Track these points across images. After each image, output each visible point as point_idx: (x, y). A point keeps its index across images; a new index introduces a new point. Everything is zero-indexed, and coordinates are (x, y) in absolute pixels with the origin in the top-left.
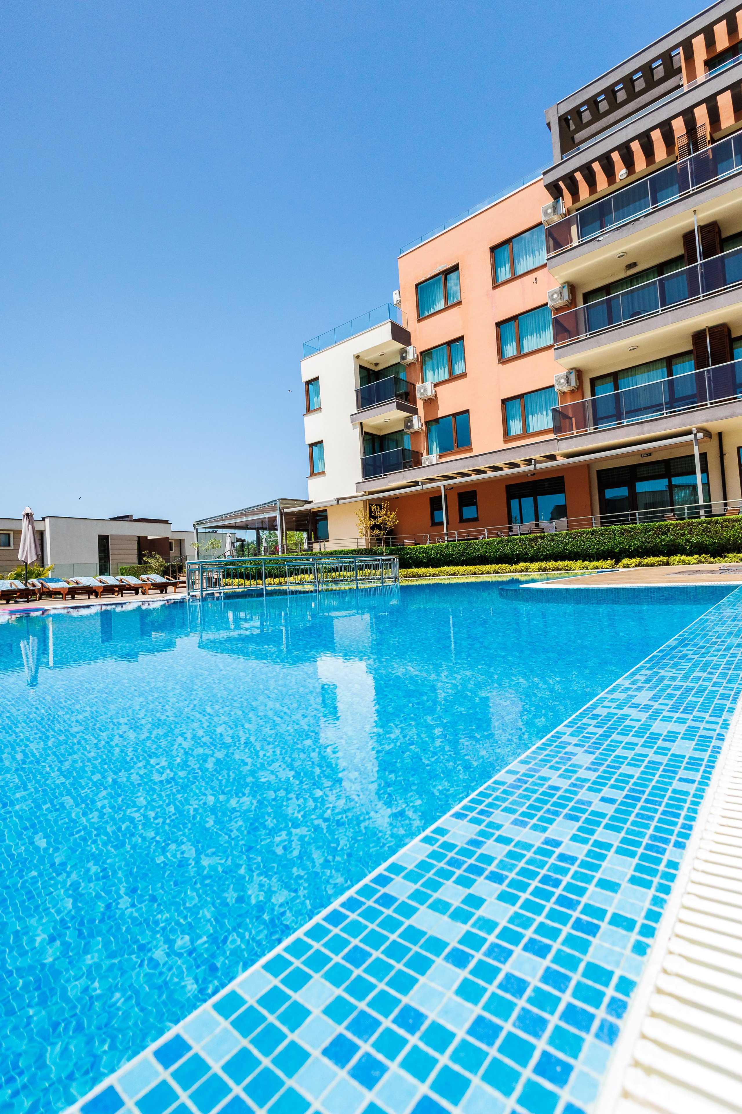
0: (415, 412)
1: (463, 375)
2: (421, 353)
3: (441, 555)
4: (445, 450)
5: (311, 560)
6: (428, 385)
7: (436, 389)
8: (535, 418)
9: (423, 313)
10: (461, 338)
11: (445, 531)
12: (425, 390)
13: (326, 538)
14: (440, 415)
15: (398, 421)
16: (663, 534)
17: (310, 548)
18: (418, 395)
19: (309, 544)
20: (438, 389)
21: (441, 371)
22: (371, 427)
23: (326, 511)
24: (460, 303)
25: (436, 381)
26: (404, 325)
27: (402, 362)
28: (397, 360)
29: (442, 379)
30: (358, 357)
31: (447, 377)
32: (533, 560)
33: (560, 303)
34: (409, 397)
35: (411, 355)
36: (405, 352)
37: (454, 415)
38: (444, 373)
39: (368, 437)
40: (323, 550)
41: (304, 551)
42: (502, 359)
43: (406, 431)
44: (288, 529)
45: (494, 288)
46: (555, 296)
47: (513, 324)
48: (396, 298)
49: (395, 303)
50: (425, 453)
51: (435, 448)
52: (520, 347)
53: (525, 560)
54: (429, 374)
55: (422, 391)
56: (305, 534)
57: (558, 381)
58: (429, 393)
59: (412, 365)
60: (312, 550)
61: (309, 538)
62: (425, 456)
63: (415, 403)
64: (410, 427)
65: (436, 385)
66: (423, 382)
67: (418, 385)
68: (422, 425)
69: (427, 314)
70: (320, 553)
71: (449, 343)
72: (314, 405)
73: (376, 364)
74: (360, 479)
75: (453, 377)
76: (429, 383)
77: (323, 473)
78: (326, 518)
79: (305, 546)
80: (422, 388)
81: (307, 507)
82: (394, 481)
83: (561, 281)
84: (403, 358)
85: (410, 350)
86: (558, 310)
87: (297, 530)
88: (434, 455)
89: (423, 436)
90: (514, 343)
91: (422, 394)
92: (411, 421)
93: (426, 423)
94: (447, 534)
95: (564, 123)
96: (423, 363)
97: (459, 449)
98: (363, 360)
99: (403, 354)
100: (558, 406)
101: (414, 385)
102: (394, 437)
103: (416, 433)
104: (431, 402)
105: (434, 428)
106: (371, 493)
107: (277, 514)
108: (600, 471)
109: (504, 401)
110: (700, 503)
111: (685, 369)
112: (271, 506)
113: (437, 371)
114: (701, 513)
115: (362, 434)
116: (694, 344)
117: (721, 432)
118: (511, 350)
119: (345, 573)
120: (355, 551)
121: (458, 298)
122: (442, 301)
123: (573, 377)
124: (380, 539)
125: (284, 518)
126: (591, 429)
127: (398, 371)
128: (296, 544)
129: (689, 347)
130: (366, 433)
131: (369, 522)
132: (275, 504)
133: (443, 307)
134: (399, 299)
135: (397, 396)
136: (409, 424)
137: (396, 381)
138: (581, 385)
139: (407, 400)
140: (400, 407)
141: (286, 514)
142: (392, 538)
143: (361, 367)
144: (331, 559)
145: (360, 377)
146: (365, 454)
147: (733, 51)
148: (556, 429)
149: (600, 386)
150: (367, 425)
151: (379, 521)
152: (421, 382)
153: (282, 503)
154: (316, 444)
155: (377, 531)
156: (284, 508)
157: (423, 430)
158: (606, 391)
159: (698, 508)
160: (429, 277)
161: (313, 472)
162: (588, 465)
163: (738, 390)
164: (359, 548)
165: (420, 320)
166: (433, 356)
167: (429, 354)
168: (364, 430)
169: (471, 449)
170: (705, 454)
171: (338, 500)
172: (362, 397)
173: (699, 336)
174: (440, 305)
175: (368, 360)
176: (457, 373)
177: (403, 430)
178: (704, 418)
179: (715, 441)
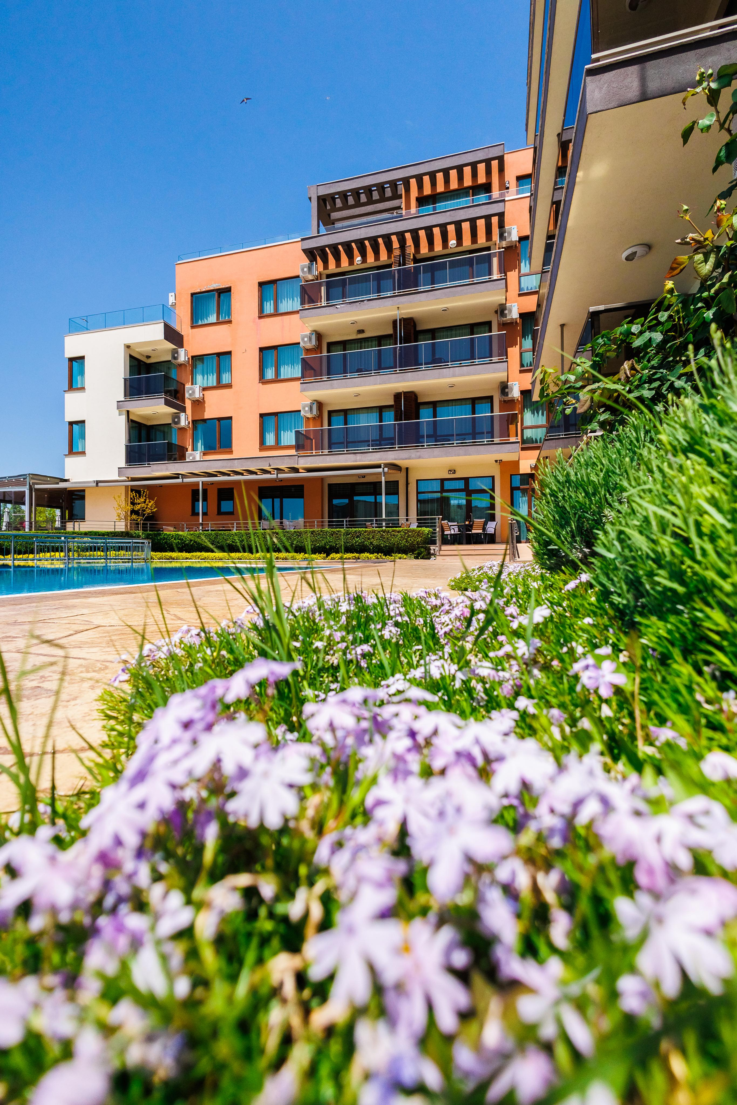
0: (183, 410)
1: (229, 386)
2: (193, 357)
4: (209, 449)
5: (63, 538)
6: (197, 388)
7: (204, 392)
8: (286, 434)
9: (197, 322)
10: (229, 353)
12: (194, 392)
13: (83, 519)
14: (206, 416)
15: (166, 415)
16: (357, 538)
17: (64, 527)
18: (187, 395)
19: (62, 522)
20: (207, 393)
21: (210, 378)
22: (138, 415)
23: (84, 491)
24: (230, 322)
25: (205, 386)
26: (177, 328)
27: (173, 361)
28: (169, 358)
29: (210, 385)
30: (128, 347)
31: (215, 384)
33: (309, 346)
34: (178, 395)
35: (182, 357)
36: (177, 353)
37: (219, 419)
38: (212, 380)
39: (134, 425)
40: (77, 530)
41: (56, 529)
42: (262, 379)
43: (173, 425)
44: (37, 505)
45: (260, 317)
46: (306, 339)
47: (273, 352)
48: (171, 300)
49: (170, 304)
50: (190, 448)
51: (200, 445)
52: (277, 373)
54: (199, 378)
55: (190, 392)
56: (58, 512)
57: (304, 408)
58: (197, 395)
59: (183, 367)
60: (65, 529)
61: (63, 517)
62: (189, 452)
63: (184, 402)
64: (178, 423)
65: (204, 389)
66: (192, 384)
67: (188, 386)
68: (189, 423)
69: (200, 323)
70: (74, 533)
71: (219, 355)
72: (78, 382)
73: (148, 357)
74: (123, 464)
75: (220, 386)
76: (198, 386)
77: (83, 453)
78: (83, 498)
79: (58, 524)
80: (191, 389)
81: (62, 485)
82: (157, 471)
83: (311, 329)
84: (175, 358)
85: (182, 352)
86: (308, 351)
87: (48, 507)
88: (198, 452)
89: (190, 432)
90: (274, 368)
91: (190, 395)
92: (179, 418)
93: (193, 421)
95: (322, 202)
96: (194, 366)
97: (221, 450)
98: (134, 350)
99: (175, 354)
100: (303, 429)
101: (184, 385)
102: (162, 428)
103: (182, 429)
104: (199, 404)
105: (200, 426)
106: (134, 480)
107: (26, 489)
108: (330, 485)
109: (262, 416)
110: (384, 517)
111: (389, 420)
112: (18, 480)
113: (206, 376)
114: (384, 524)
115: (128, 421)
116: (395, 401)
117: (407, 469)
118: (270, 374)
119: (99, 553)
120: (111, 533)
121: (229, 317)
122: (215, 315)
123: (315, 407)
124: (138, 524)
125: (34, 493)
126: (326, 452)
127: (169, 368)
128: (47, 521)
129: (392, 403)
130: (132, 421)
131: (130, 507)
132: (24, 479)
133: (215, 321)
134: (174, 301)
135: (166, 392)
136: (176, 420)
137: (167, 378)
138: (320, 416)
139: (176, 398)
140: (168, 403)
141: (37, 490)
142: (150, 524)
143: (131, 356)
144: (85, 539)
145: (130, 366)
146: (130, 440)
147: (433, 199)
148: (299, 446)
149: (334, 419)
150: (134, 414)
151: (137, 508)
152: (190, 383)
153: (32, 479)
154: (77, 423)
155: (134, 517)
156: (34, 484)
157: (189, 427)
158: (338, 425)
159: (382, 520)
160: (204, 290)
161: (72, 452)
162: (322, 479)
163: (421, 440)
164: (116, 530)
165: (193, 327)
166: (203, 363)
167: (199, 359)
168: (131, 417)
169: (231, 452)
170: (398, 481)
171: (97, 482)
172: (130, 386)
173: (397, 396)
174: (213, 319)
175: (139, 352)
176: (224, 383)
177: (170, 424)
178: (393, 457)
179: (404, 473)
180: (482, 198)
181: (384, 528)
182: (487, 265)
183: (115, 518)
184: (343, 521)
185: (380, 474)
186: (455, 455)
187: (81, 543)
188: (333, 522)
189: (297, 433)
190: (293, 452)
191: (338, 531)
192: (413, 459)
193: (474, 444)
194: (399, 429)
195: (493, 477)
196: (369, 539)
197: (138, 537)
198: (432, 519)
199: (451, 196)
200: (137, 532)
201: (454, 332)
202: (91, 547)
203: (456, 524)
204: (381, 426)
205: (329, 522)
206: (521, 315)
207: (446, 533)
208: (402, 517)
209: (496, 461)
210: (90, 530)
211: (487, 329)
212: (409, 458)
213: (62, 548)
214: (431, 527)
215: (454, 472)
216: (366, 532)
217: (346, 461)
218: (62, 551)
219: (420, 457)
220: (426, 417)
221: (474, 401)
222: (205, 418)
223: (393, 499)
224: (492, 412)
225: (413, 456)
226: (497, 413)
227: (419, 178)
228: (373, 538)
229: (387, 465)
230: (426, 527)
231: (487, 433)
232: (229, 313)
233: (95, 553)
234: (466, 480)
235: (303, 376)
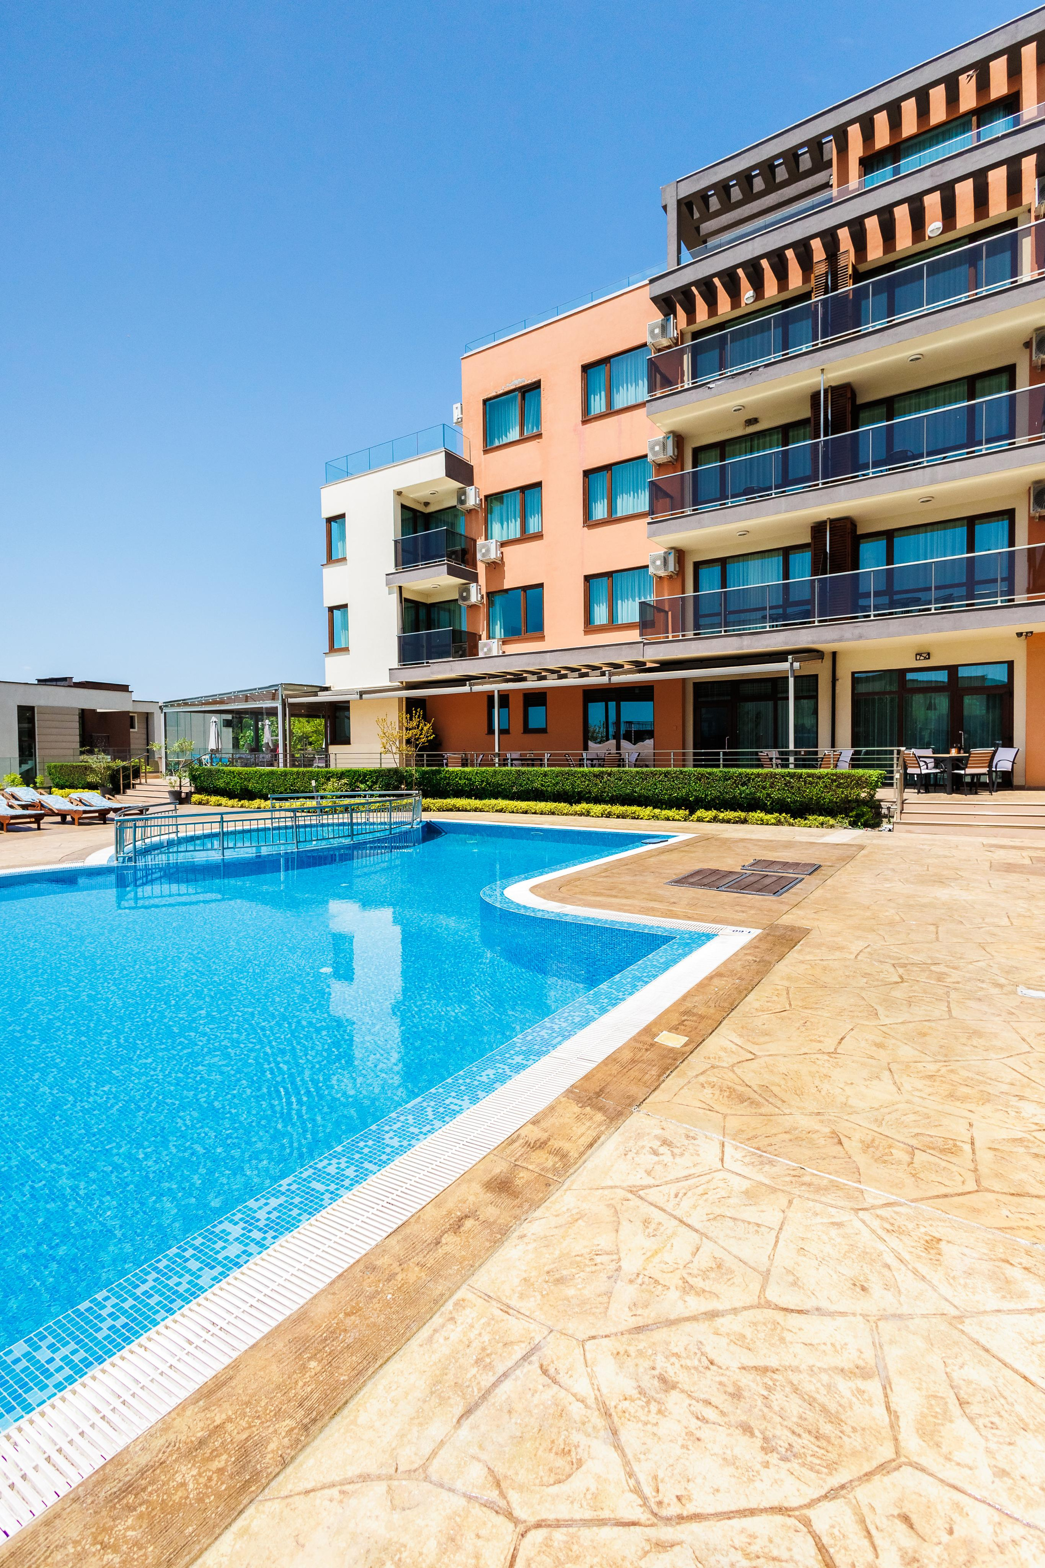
0: (474, 578)
1: (539, 536)
2: (486, 497)
3: (488, 784)
4: (511, 635)
6: (492, 544)
7: (503, 549)
8: (624, 605)
9: (492, 442)
10: (539, 485)
11: (497, 750)
12: (488, 551)
13: (348, 740)
14: (506, 586)
15: (450, 587)
16: (743, 785)
18: (479, 556)
20: (507, 550)
21: (512, 525)
22: (414, 591)
23: (348, 703)
24: (539, 436)
25: (505, 539)
26: (464, 456)
27: (459, 507)
28: (453, 502)
29: (512, 537)
30: (399, 493)
31: (518, 536)
32: (597, 800)
33: (662, 458)
34: (467, 557)
35: (472, 500)
36: (465, 493)
37: (525, 589)
38: (513, 529)
39: (410, 605)
40: (333, 767)
42: (589, 521)
43: (460, 602)
45: (584, 422)
46: (657, 448)
47: (604, 476)
48: (457, 414)
49: (455, 421)
50: (484, 635)
51: (498, 630)
52: (611, 508)
53: (588, 801)
54: (496, 528)
55: (484, 551)
57: (654, 562)
58: (493, 555)
59: (473, 513)
62: (484, 642)
63: (475, 566)
64: (468, 598)
65: (503, 544)
66: (486, 539)
67: (480, 542)
68: (482, 597)
69: (497, 444)
71: (523, 489)
72: (338, 549)
73: (427, 504)
74: (395, 664)
75: (526, 537)
76: (494, 541)
77: (346, 650)
78: (348, 712)
80: (484, 546)
81: (320, 698)
82: (439, 673)
83: (666, 430)
84: (462, 502)
85: (471, 491)
86: (660, 467)
88: (496, 642)
89: (483, 611)
90: (606, 501)
91: (484, 555)
92: (468, 590)
93: (488, 594)
94: (499, 755)
95: (684, 208)
96: (488, 511)
97: (528, 635)
98: (407, 497)
99: (461, 495)
100: (652, 598)
101: (475, 541)
102: (446, 607)
103: (473, 607)
104: (496, 567)
105: (498, 601)
107: (279, 704)
108: (696, 688)
109: (588, 579)
110: (792, 747)
111: (803, 573)
113: (505, 523)
114: (792, 760)
115: (401, 602)
116: (813, 537)
117: (835, 655)
118: (600, 511)
120: (375, 771)
121: (537, 428)
122: (518, 428)
123: (672, 559)
125: (287, 709)
126: (690, 634)
127: (454, 518)
129: (808, 540)
130: (406, 600)
132: (276, 690)
133: (518, 438)
134: (460, 416)
135: (449, 556)
136: (465, 594)
137: (451, 534)
138: (681, 571)
139: (464, 562)
140: (452, 572)
141: (291, 705)
143: (403, 507)
145: (402, 521)
146: (404, 629)
147: (894, 151)
148: (645, 627)
149: (704, 574)
150: (409, 590)
152: (483, 537)
153: (285, 689)
154: (338, 607)
156: (287, 696)
157: (483, 603)
158: (711, 586)
159: (789, 753)
160: (501, 392)
161: (332, 647)
162: (684, 682)
164: (383, 767)
165: (486, 452)
166: (501, 504)
167: (496, 499)
168: (404, 596)
169: (542, 638)
170: (817, 676)
171: (361, 693)
172: (403, 550)
173: (818, 529)
174: (514, 434)
175: (414, 498)
176: (532, 531)
177: (457, 600)
178: (810, 639)
179: (827, 662)
180: (1000, 126)
181: (792, 768)
182: (1009, 256)
184: (719, 754)
185: (785, 670)
186: (932, 630)
188: (700, 754)
189: (642, 604)
190: (636, 636)
191: (710, 774)
192: (846, 639)
193: (972, 608)
194: (820, 588)
195: (1011, 662)
196: (764, 788)
199: (931, 139)
201: (932, 398)
203: (931, 754)
204: (786, 586)
205: (695, 754)
207: (911, 771)
209: (1020, 634)
211: (1006, 382)
212: (840, 638)
215: (928, 656)
216: (758, 775)
217: (725, 648)
219: (861, 636)
220: (872, 562)
221: (972, 522)
222: (506, 587)
224: (1012, 543)
225: (847, 634)
228: (772, 786)
231: (1002, 586)
232: (538, 422)
234: (953, 669)
235: (652, 512)
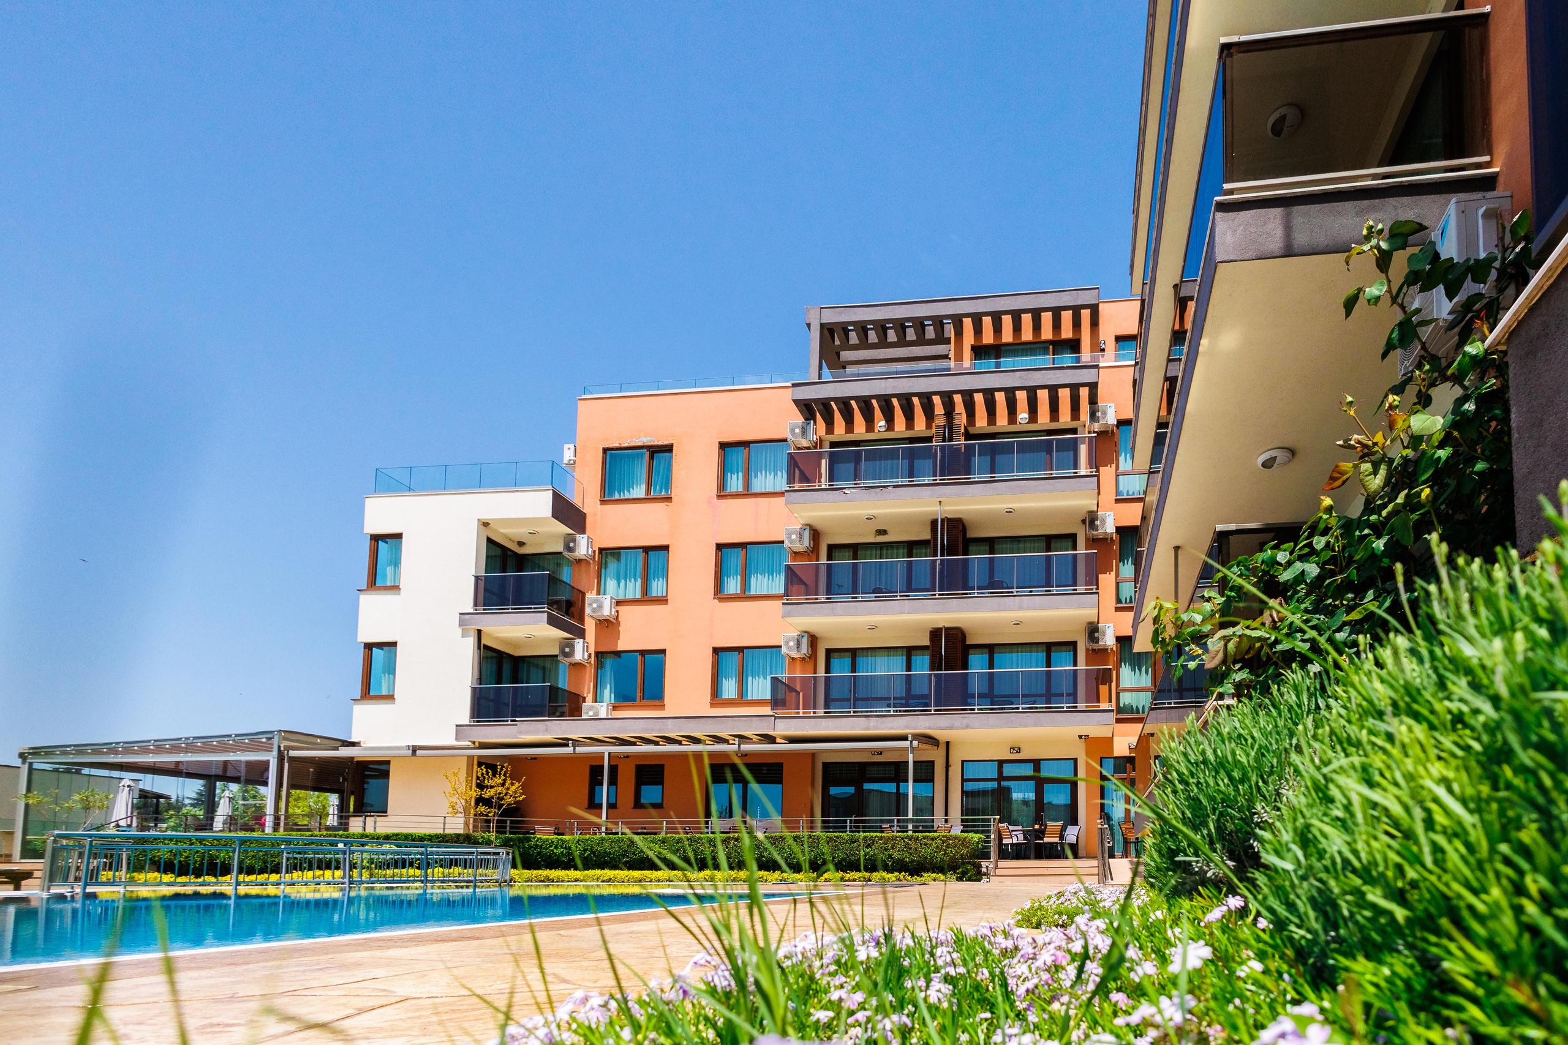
0: (581, 634)
1: (663, 600)
2: (601, 550)
4: (624, 699)
5: (341, 845)
6: (606, 601)
7: (619, 608)
8: (756, 682)
9: (611, 494)
10: (666, 548)
12: (600, 606)
13: (383, 811)
14: (621, 646)
15: (549, 641)
16: (867, 847)
17: (344, 825)
18: (588, 611)
19: (340, 817)
20: (623, 609)
21: (630, 585)
22: (497, 639)
23: (388, 763)
24: (669, 499)
25: (621, 597)
26: (577, 501)
27: (566, 554)
28: (559, 548)
29: (630, 596)
30: (486, 525)
31: (638, 596)
33: (799, 547)
34: (572, 609)
35: (583, 548)
36: (574, 541)
37: (643, 653)
38: (634, 589)
39: (490, 654)
40: (369, 830)
41: (328, 829)
42: (719, 594)
43: (560, 658)
44: (292, 786)
45: (719, 497)
46: (794, 537)
47: (740, 552)
48: (568, 455)
49: (565, 461)
50: (590, 697)
51: (607, 693)
52: (745, 584)
54: (611, 584)
55: (595, 606)
56: (334, 799)
57: (787, 643)
58: (607, 611)
59: (584, 564)
60: (346, 830)
61: (343, 807)
62: (589, 703)
63: (582, 621)
64: (571, 654)
65: (619, 603)
66: (598, 593)
67: (590, 596)
68: (590, 656)
69: (617, 496)
70: (362, 836)
71: (647, 549)
72: (386, 575)
73: (521, 544)
74: (465, 718)
75: (646, 599)
76: (608, 597)
77: (388, 697)
78: (386, 775)
79: (332, 820)
80: (596, 601)
81: (344, 752)
82: (527, 733)
83: (802, 521)
84: (570, 550)
85: (582, 541)
86: (796, 554)
87: (315, 789)
88: (605, 704)
89: (590, 672)
90: (739, 578)
91: (594, 610)
92: (572, 646)
93: (597, 654)
95: (826, 333)
96: (602, 565)
97: (645, 702)
98: (496, 531)
99: (569, 544)
100: (784, 675)
101: (584, 594)
102: (541, 662)
103: (578, 666)
104: (608, 625)
105: (609, 663)
106: (483, 746)
107: (272, 759)
108: (825, 765)
109: (716, 651)
110: (910, 816)
111: (922, 667)
112: (257, 740)
113: (623, 582)
114: (910, 827)
115: (479, 647)
116: (931, 640)
117: (948, 743)
118: (733, 586)
119: (411, 871)
120: (437, 836)
121: (667, 491)
122: (643, 487)
123: (805, 642)
124: (488, 821)
125: (286, 765)
126: (821, 712)
127: (558, 565)
128: (310, 815)
129: (926, 642)
130: (486, 647)
131: (474, 793)
132: (269, 739)
133: (643, 495)
134: (572, 458)
135: (551, 604)
136: (567, 650)
137: (554, 581)
138: (813, 655)
139: (567, 613)
140: (552, 621)
141: (292, 760)
142: (511, 822)
143: (489, 540)
144: (386, 847)
145: (487, 557)
146: (480, 680)
147: (996, 351)
148: (776, 702)
149: (835, 662)
150: (489, 635)
151: (488, 793)
152: (594, 591)
153: (285, 739)
154: (380, 645)
155: (482, 809)
156: (288, 748)
157: (590, 663)
158: (841, 670)
159: (907, 821)
160: (626, 445)
161: (367, 693)
162: (813, 755)
163: (969, 701)
164: (447, 832)
165: (603, 502)
166: (619, 560)
167: (612, 554)
168: (483, 642)
169: (662, 707)
170: (933, 762)
171: (415, 749)
172: (485, 590)
173: (935, 634)
174: (639, 491)
175: (505, 535)
176: (654, 594)
177: (556, 656)
178: (927, 725)
179: (942, 750)
180: (1067, 359)
181: (910, 833)
182: (1072, 453)
183: (446, 810)
184: (845, 822)
185: (906, 749)
186: (1021, 726)
187: (377, 853)
188: (828, 822)
189: (775, 680)
190: (767, 710)
191: (837, 837)
192: (957, 728)
193: (1049, 710)
194: (936, 682)
195: (1075, 760)
196: (886, 850)
197: (489, 843)
198: (984, 820)
199: (1023, 350)
200: (486, 835)
201: (1022, 545)
202: (396, 862)
203: (1020, 828)
204: (909, 677)
205: (823, 822)
206: (1119, 530)
207: (1005, 841)
208: (939, 817)
209: (1080, 737)
210: (396, 831)
211: (1070, 544)
212: (951, 728)
213: (338, 862)
214: (983, 832)
215: (1019, 751)
216: (881, 838)
217: (853, 728)
218: (337, 868)
219: (967, 727)
220: (977, 666)
221: (1049, 648)
222: (620, 648)
223: (924, 789)
224: (1075, 664)
225: (957, 724)
226: (1082, 666)
227: (977, 319)
228: (893, 848)
229: (916, 737)
230: (976, 832)
231: (1068, 695)
232: (667, 483)
233: (404, 871)
234: (1036, 763)
235: (787, 593)
